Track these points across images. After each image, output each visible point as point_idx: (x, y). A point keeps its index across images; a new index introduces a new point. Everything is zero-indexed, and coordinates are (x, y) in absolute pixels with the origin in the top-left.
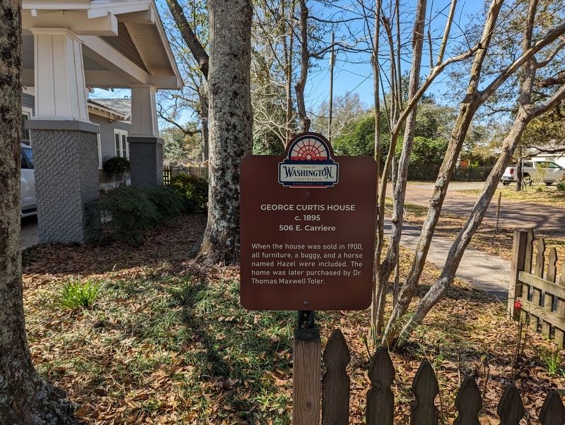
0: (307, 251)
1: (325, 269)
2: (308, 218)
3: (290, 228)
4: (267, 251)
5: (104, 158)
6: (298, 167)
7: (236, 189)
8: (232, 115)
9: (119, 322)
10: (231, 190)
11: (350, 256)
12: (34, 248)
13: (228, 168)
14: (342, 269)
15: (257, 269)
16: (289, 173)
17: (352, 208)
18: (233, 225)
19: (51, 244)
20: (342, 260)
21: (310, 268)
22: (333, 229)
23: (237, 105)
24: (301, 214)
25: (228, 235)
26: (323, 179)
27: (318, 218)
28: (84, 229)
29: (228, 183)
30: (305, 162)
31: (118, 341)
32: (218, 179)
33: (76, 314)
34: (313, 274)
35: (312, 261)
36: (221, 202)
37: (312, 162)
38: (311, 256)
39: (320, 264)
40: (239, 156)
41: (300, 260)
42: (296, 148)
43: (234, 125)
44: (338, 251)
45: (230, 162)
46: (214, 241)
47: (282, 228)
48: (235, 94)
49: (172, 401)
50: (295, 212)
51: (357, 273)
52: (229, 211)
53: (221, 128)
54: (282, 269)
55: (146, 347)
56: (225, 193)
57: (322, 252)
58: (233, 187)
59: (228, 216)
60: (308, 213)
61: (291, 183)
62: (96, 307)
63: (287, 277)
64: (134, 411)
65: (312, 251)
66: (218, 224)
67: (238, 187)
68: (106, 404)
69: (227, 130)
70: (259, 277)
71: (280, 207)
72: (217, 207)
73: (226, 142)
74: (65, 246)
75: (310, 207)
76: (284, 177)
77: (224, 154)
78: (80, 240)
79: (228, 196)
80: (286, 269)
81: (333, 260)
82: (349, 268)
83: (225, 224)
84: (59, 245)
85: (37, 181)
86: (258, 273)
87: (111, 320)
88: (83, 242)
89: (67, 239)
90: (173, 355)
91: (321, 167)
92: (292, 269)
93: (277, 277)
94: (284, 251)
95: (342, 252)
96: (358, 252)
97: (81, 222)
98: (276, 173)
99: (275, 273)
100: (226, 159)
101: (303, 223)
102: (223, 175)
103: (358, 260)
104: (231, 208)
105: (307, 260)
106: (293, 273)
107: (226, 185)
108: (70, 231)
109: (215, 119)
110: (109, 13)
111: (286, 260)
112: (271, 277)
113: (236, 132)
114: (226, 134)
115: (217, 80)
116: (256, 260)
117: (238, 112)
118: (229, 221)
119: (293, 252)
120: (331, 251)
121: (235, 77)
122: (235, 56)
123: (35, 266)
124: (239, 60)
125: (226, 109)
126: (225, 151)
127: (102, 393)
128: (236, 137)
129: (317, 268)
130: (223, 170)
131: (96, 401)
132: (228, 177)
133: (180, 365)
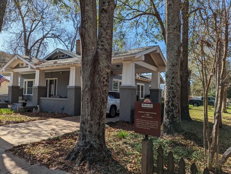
0: (147, 122)
1: (151, 126)
2: (147, 115)
3: (144, 116)
4: (139, 121)
5: (145, 95)
6: (145, 104)
7: (173, 109)
8: (172, 84)
9: (130, 143)
10: (171, 109)
11: (155, 124)
12: (118, 122)
13: (170, 101)
14: (154, 126)
15: (137, 124)
16: (143, 105)
17: (156, 113)
18: (171, 121)
19: (122, 121)
20: (154, 125)
21: (147, 126)
22: (152, 118)
23: (174, 81)
24: (146, 114)
25: (169, 124)
26: (150, 107)
27: (149, 115)
28: (130, 118)
29: (170, 106)
30: (147, 103)
31: (127, 147)
32: (167, 105)
33: (120, 139)
34: (148, 127)
35: (148, 124)
36: (167, 112)
37: (148, 103)
38: (148, 123)
39: (150, 125)
40: (174, 97)
41: (145, 123)
42: (145, 100)
43: (172, 87)
44: (153, 123)
45: (171, 99)
46: (165, 126)
47: (142, 116)
48: (173, 77)
49: (133, 162)
50: (144, 113)
51: (157, 128)
52: (170, 116)
53: (168, 89)
54: (142, 125)
55: (133, 149)
56: (169, 110)
57: (150, 122)
58: (171, 108)
59: (169, 118)
60: (147, 114)
61: (144, 107)
62: (126, 138)
63: (143, 127)
64: (124, 160)
65: (148, 122)
66: (166, 120)
67: (173, 108)
68: (119, 157)
69: (170, 89)
70: (138, 126)
71: (142, 112)
72: (166, 114)
73: (170, 93)
74: (125, 122)
75: (147, 113)
76: (142, 106)
77: (169, 97)
78: (129, 121)
79: (170, 111)
80: (143, 125)
81: (152, 124)
82: (155, 127)
83: (168, 120)
84: (124, 122)
85: (120, 103)
86: (137, 125)
87: (128, 142)
88: (130, 122)
89: (126, 120)
90: (139, 153)
91: (150, 104)
92: (144, 125)
93: (141, 127)
94: (142, 121)
95: (154, 123)
96: (157, 123)
97: (130, 115)
98: (141, 105)
99: (141, 126)
100: (169, 98)
101: (146, 116)
102: (168, 104)
103: (157, 125)
104: (170, 115)
105: (147, 124)
106: (144, 126)
107: (169, 107)
108: (127, 118)
109: (167, 85)
110: (142, 55)
111: (143, 123)
112: (140, 126)
113: (173, 90)
114: (170, 90)
115: (168, 74)
116: (137, 122)
117: (174, 83)
118: (170, 119)
119: (144, 122)
120: (152, 122)
121: (173, 72)
122: (174, 66)
123: (116, 126)
124: (175, 67)
125: (170, 82)
126: (169, 96)
127: (119, 155)
128: (173, 91)
129: (149, 126)
130: (168, 102)
131: (117, 156)
132: (170, 104)
133: (139, 156)
